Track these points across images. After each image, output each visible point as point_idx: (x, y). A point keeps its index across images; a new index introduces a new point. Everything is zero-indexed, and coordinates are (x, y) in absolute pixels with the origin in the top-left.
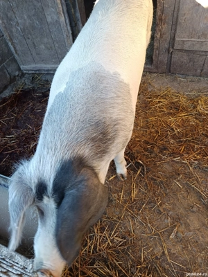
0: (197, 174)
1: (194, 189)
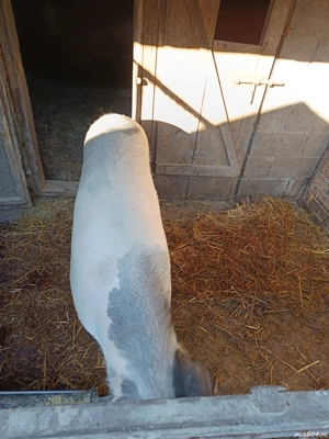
1: (219, 330)
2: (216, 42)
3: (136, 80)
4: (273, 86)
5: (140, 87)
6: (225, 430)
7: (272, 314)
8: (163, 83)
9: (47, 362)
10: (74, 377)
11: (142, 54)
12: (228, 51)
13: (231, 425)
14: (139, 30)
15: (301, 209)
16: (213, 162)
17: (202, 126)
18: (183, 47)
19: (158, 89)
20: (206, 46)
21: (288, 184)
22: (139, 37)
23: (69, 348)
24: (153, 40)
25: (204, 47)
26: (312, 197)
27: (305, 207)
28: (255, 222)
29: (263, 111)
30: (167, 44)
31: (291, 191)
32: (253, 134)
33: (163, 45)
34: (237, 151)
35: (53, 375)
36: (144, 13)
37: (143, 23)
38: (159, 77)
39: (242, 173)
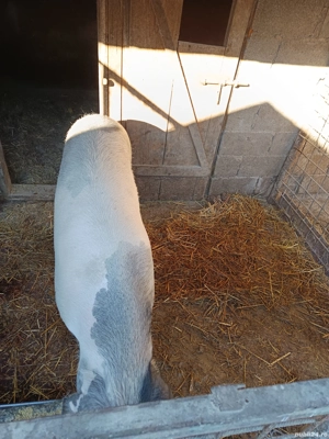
0: (191, 311)
1: (193, 328)
2: (181, 43)
3: (102, 81)
4: (238, 87)
5: (106, 88)
6: (186, 431)
7: (245, 310)
8: (130, 83)
9: (18, 373)
10: (46, 386)
11: (107, 55)
12: (193, 52)
13: (191, 426)
14: (103, 30)
15: (271, 206)
16: (184, 162)
17: (171, 127)
18: (148, 47)
19: (125, 91)
20: (171, 47)
21: (257, 182)
22: (103, 37)
23: (40, 357)
24: (118, 40)
25: (169, 48)
26: (280, 194)
27: (274, 204)
28: (226, 220)
29: (230, 111)
30: (132, 45)
31: (259, 188)
32: (222, 134)
33: (128, 45)
34: (207, 151)
35: (24, 386)
36: (107, 13)
37: (107, 23)
38: (125, 78)
39: (213, 172)
